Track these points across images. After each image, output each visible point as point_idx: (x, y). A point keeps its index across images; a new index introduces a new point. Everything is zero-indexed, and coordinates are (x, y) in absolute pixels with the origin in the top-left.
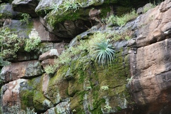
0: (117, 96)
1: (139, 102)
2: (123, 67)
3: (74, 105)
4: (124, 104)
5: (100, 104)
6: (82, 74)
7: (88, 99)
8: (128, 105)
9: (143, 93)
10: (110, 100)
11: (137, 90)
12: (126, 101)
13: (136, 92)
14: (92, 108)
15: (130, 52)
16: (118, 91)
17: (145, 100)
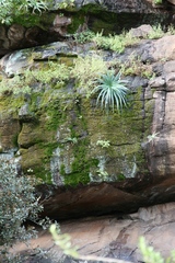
0: (123, 158)
1: (156, 171)
2: (141, 117)
3: (30, 161)
4: (132, 171)
5: (87, 167)
6: (58, 117)
7: (62, 157)
8: (138, 173)
9: (168, 159)
10: (108, 162)
11: (160, 153)
12: (135, 167)
13: (157, 156)
14: (67, 170)
15: (155, 95)
16: (124, 151)
17: (167, 169)
